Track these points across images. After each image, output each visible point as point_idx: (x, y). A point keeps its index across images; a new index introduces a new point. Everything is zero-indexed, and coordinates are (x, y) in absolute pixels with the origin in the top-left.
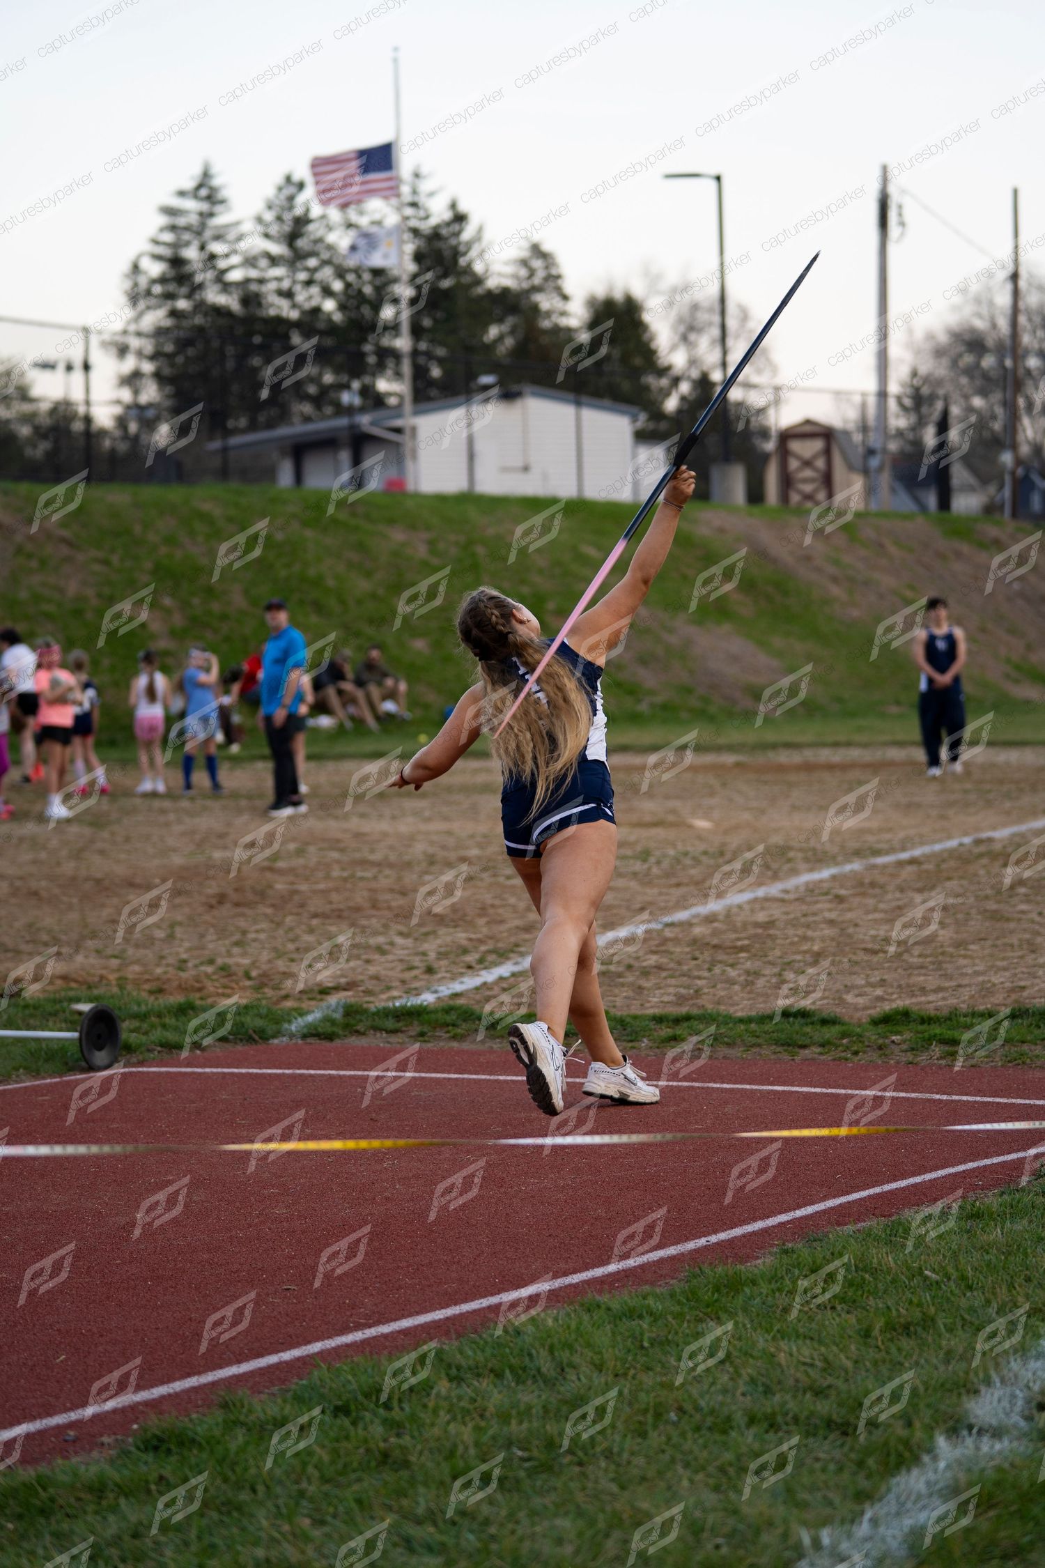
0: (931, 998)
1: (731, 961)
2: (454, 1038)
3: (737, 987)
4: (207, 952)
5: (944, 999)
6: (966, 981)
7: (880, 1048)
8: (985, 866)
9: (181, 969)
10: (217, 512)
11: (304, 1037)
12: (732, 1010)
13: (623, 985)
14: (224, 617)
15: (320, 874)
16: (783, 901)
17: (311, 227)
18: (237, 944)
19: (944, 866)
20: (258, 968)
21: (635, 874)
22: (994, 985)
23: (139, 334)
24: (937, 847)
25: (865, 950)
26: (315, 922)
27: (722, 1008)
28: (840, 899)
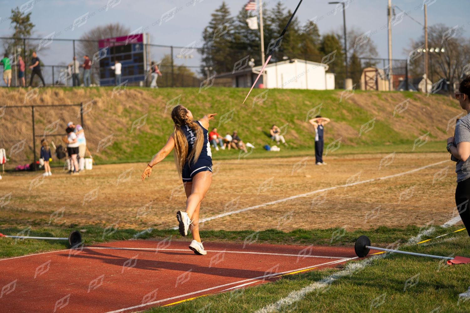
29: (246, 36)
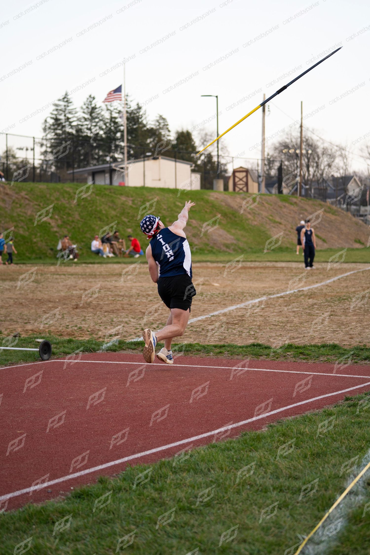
0: (296, 340)
1: (233, 328)
3: (237, 336)
4: (74, 323)
5: (300, 341)
6: (306, 335)
7: (284, 356)
8: (303, 299)
9: (67, 328)
10: (71, 191)
11: (107, 350)
12: (236, 343)
13: (202, 335)
14: (73, 222)
16: (245, 309)
17: (97, 110)
18: (83, 320)
19: (291, 298)
20: (90, 328)
21: (200, 300)
22: (315, 336)
23: (46, 140)
24: (288, 293)
25: (273, 324)
27: (233, 342)
29: (90, 129)
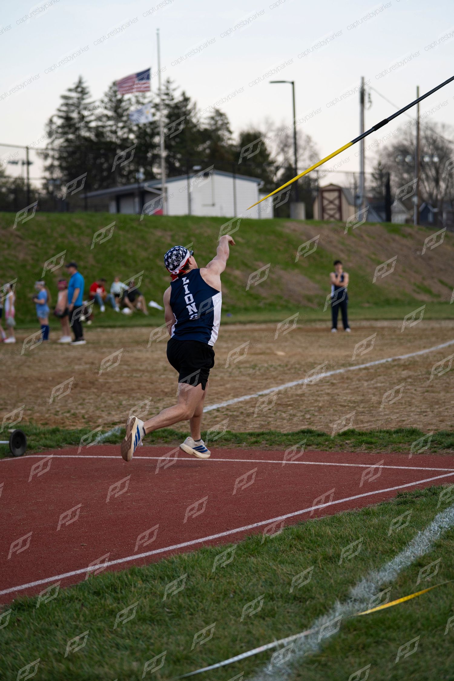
0: (365, 425)
1: (284, 410)
2: (166, 442)
3: (285, 421)
4: (68, 408)
5: (370, 425)
6: (380, 418)
7: (341, 446)
8: (395, 370)
9: (56, 415)
11: (104, 442)
12: (282, 431)
13: (238, 420)
15: (118, 375)
16: (309, 385)
18: (81, 404)
19: (378, 370)
20: (88, 414)
21: (249, 375)
22: (392, 419)
24: (377, 363)
25: (340, 405)
26: (114, 395)
27: (278, 429)
28: (333, 384)
